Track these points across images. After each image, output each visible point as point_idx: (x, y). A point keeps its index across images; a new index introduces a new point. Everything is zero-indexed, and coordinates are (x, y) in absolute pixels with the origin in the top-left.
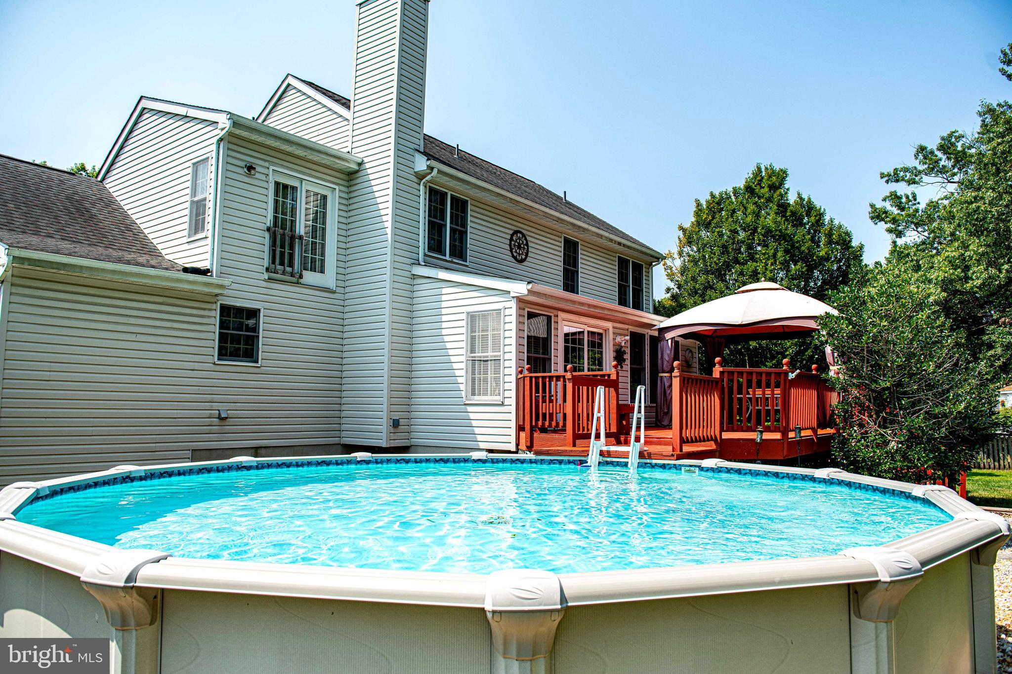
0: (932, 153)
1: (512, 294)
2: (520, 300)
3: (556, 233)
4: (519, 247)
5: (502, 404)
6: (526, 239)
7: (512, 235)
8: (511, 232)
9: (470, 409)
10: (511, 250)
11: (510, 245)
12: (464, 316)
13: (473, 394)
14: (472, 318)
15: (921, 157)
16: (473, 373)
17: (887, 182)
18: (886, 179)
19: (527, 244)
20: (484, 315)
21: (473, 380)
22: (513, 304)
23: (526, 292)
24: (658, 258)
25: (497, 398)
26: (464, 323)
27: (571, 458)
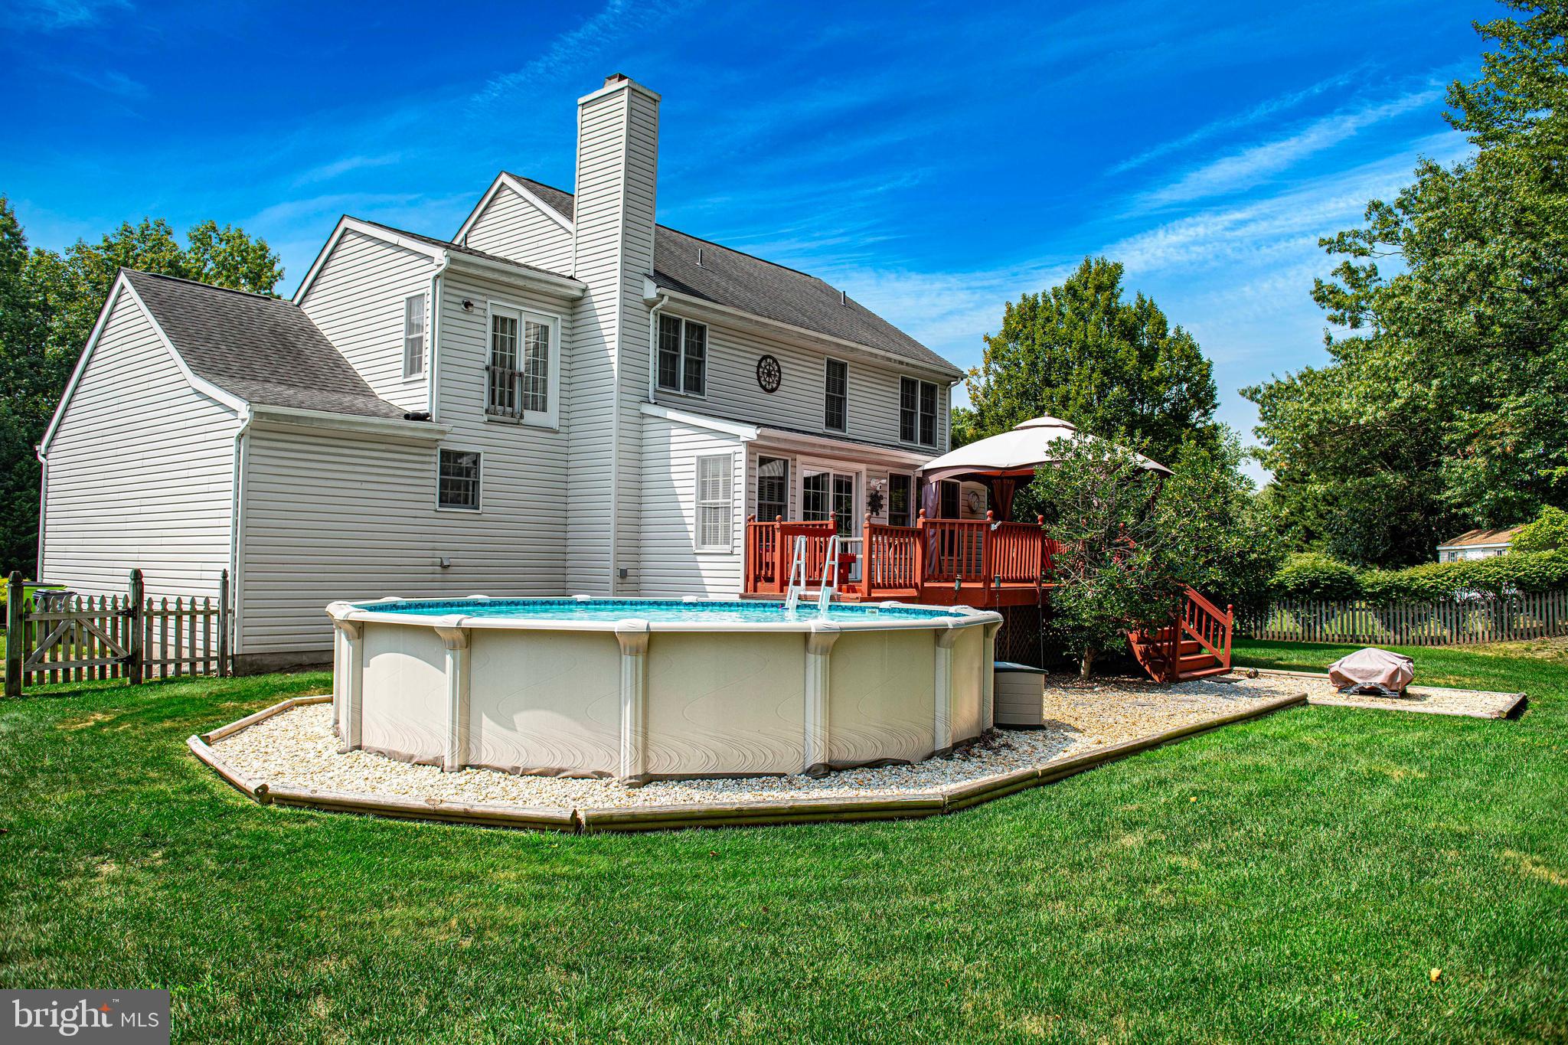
0: (1390, 211)
1: (742, 439)
3: (817, 354)
4: (769, 375)
5: (732, 554)
6: (778, 365)
7: (760, 361)
8: (759, 358)
9: (699, 558)
10: (759, 379)
11: (758, 373)
12: (694, 460)
13: (704, 543)
14: (703, 461)
15: (1375, 215)
16: (704, 521)
17: (1329, 251)
18: (1327, 247)
19: (779, 371)
20: (716, 459)
21: (704, 528)
22: (743, 449)
23: (755, 437)
24: (959, 376)
25: (727, 546)
26: (694, 467)
27: (774, 602)
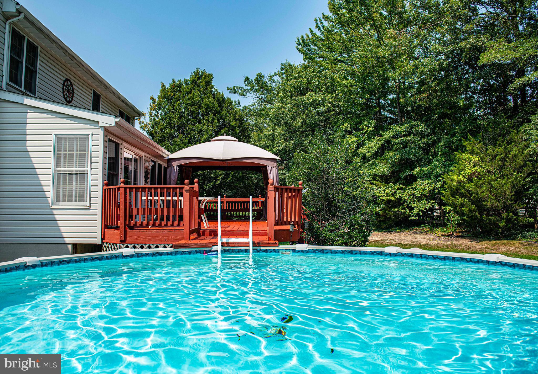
0: (252, 81)
1: (100, 124)
2: (106, 130)
3: (90, 87)
4: (68, 92)
5: (89, 209)
6: (72, 87)
7: (65, 82)
8: (64, 79)
9: (55, 212)
10: (63, 93)
11: (63, 89)
12: (52, 137)
13: (58, 200)
14: (59, 138)
15: (246, 83)
16: (58, 183)
17: (230, 92)
18: (230, 91)
19: (73, 91)
20: (72, 138)
21: (58, 188)
22: (101, 132)
23: (114, 124)
24: (140, 115)
25: (85, 203)
26: (52, 143)
